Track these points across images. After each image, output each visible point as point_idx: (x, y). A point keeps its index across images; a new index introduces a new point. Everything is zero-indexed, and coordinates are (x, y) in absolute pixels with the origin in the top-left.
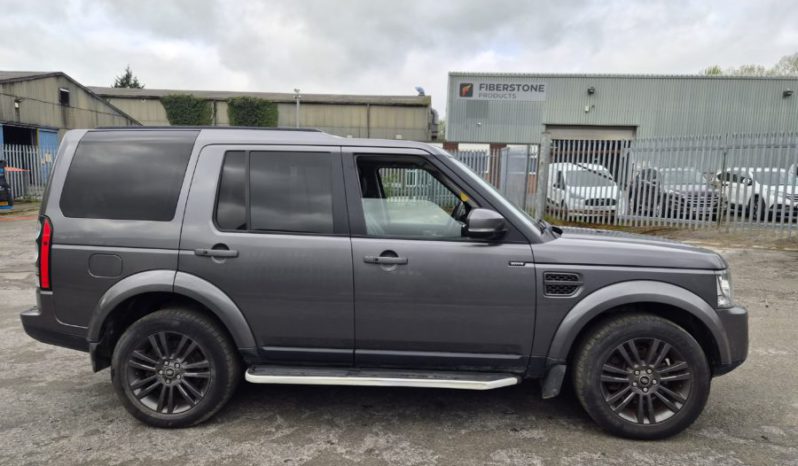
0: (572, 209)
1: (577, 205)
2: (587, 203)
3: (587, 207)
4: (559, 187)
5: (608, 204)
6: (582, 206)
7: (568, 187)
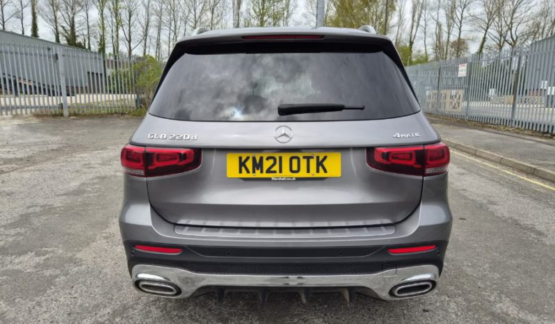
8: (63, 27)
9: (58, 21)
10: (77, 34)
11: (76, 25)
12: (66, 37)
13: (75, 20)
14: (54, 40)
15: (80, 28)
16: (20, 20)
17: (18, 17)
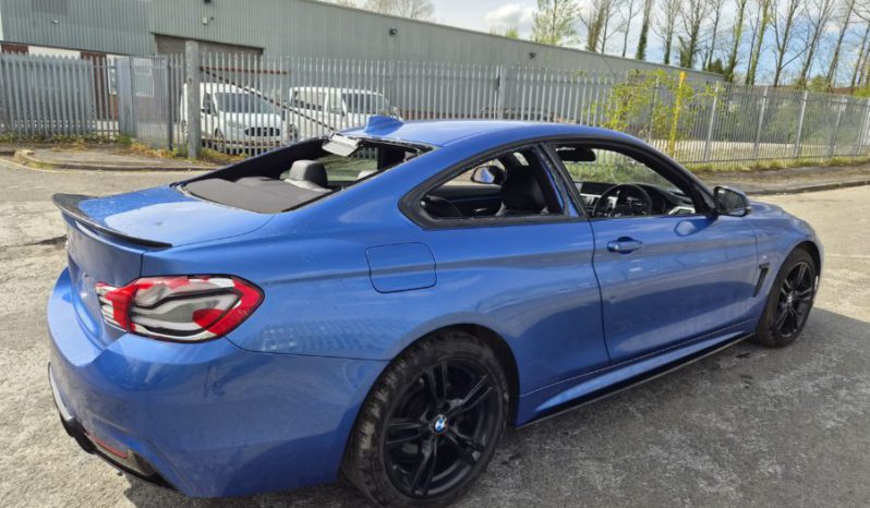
0: (229, 138)
1: (235, 135)
2: (247, 132)
3: (248, 138)
4: (209, 112)
5: (271, 134)
6: (242, 137)
7: (222, 113)
8: (681, 39)
9: (676, 29)
10: (699, 46)
11: (701, 33)
12: (682, 53)
13: (701, 26)
14: (661, 61)
15: (704, 38)
16: (624, 34)
17: (621, 31)
